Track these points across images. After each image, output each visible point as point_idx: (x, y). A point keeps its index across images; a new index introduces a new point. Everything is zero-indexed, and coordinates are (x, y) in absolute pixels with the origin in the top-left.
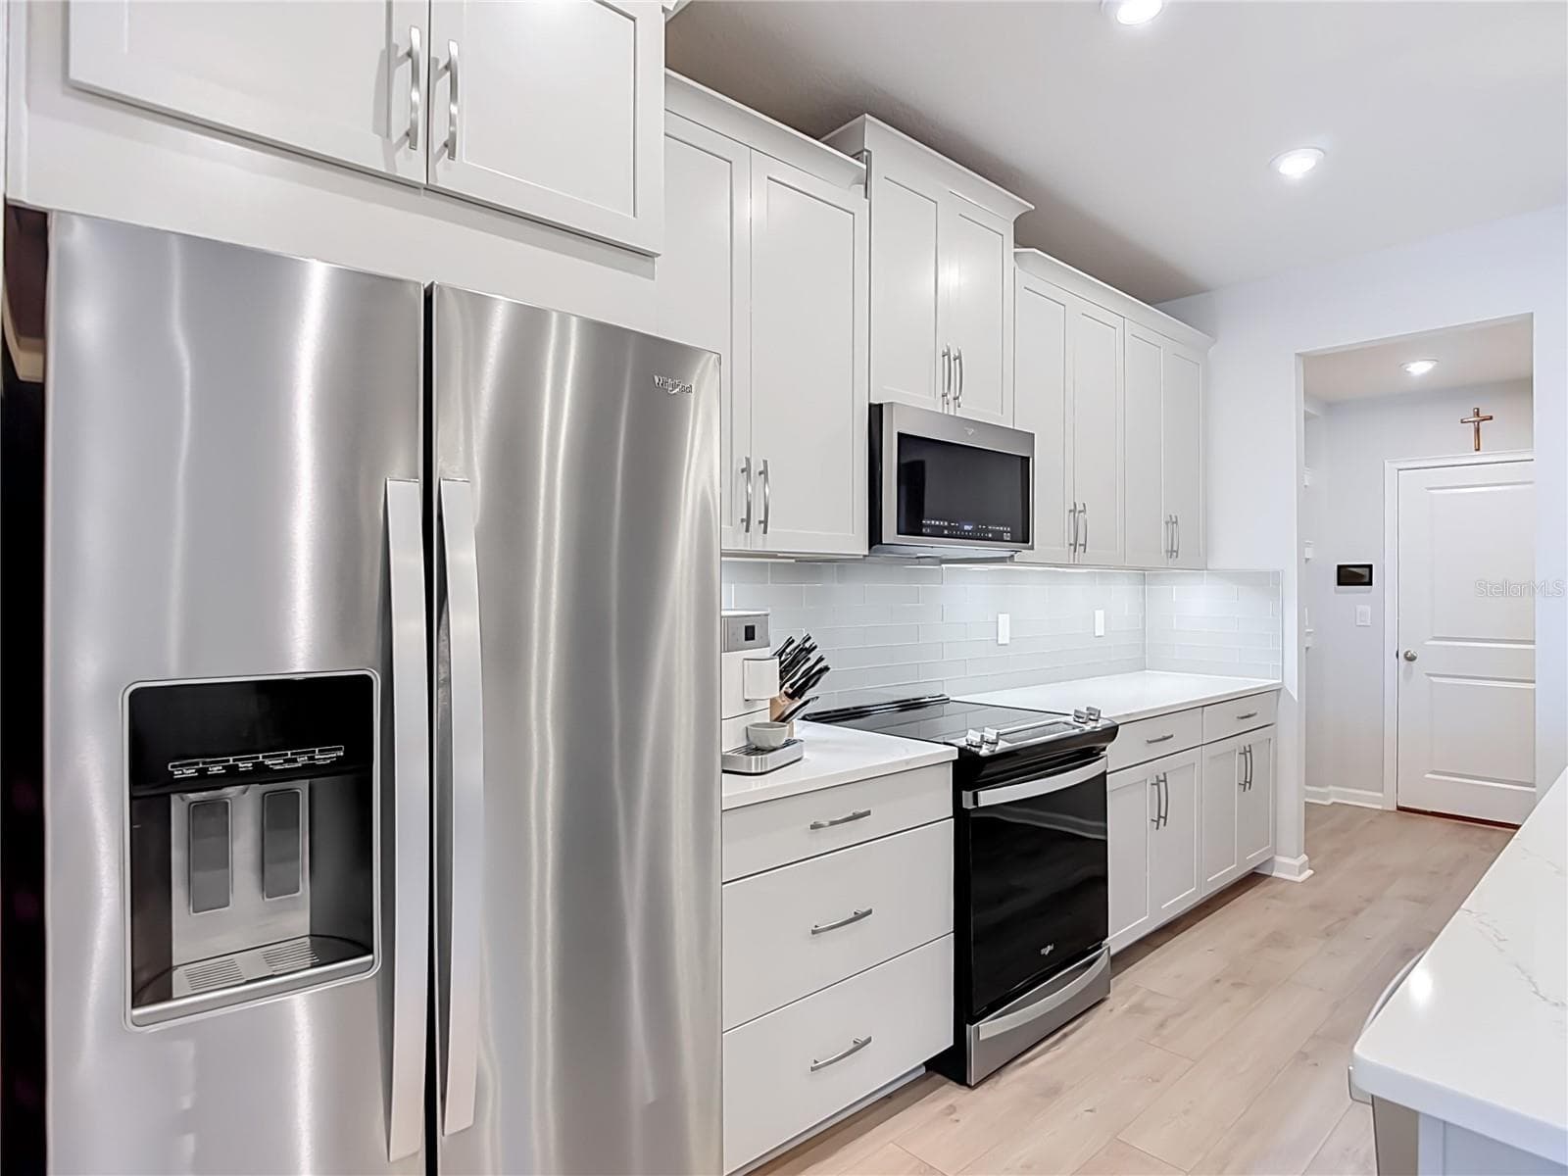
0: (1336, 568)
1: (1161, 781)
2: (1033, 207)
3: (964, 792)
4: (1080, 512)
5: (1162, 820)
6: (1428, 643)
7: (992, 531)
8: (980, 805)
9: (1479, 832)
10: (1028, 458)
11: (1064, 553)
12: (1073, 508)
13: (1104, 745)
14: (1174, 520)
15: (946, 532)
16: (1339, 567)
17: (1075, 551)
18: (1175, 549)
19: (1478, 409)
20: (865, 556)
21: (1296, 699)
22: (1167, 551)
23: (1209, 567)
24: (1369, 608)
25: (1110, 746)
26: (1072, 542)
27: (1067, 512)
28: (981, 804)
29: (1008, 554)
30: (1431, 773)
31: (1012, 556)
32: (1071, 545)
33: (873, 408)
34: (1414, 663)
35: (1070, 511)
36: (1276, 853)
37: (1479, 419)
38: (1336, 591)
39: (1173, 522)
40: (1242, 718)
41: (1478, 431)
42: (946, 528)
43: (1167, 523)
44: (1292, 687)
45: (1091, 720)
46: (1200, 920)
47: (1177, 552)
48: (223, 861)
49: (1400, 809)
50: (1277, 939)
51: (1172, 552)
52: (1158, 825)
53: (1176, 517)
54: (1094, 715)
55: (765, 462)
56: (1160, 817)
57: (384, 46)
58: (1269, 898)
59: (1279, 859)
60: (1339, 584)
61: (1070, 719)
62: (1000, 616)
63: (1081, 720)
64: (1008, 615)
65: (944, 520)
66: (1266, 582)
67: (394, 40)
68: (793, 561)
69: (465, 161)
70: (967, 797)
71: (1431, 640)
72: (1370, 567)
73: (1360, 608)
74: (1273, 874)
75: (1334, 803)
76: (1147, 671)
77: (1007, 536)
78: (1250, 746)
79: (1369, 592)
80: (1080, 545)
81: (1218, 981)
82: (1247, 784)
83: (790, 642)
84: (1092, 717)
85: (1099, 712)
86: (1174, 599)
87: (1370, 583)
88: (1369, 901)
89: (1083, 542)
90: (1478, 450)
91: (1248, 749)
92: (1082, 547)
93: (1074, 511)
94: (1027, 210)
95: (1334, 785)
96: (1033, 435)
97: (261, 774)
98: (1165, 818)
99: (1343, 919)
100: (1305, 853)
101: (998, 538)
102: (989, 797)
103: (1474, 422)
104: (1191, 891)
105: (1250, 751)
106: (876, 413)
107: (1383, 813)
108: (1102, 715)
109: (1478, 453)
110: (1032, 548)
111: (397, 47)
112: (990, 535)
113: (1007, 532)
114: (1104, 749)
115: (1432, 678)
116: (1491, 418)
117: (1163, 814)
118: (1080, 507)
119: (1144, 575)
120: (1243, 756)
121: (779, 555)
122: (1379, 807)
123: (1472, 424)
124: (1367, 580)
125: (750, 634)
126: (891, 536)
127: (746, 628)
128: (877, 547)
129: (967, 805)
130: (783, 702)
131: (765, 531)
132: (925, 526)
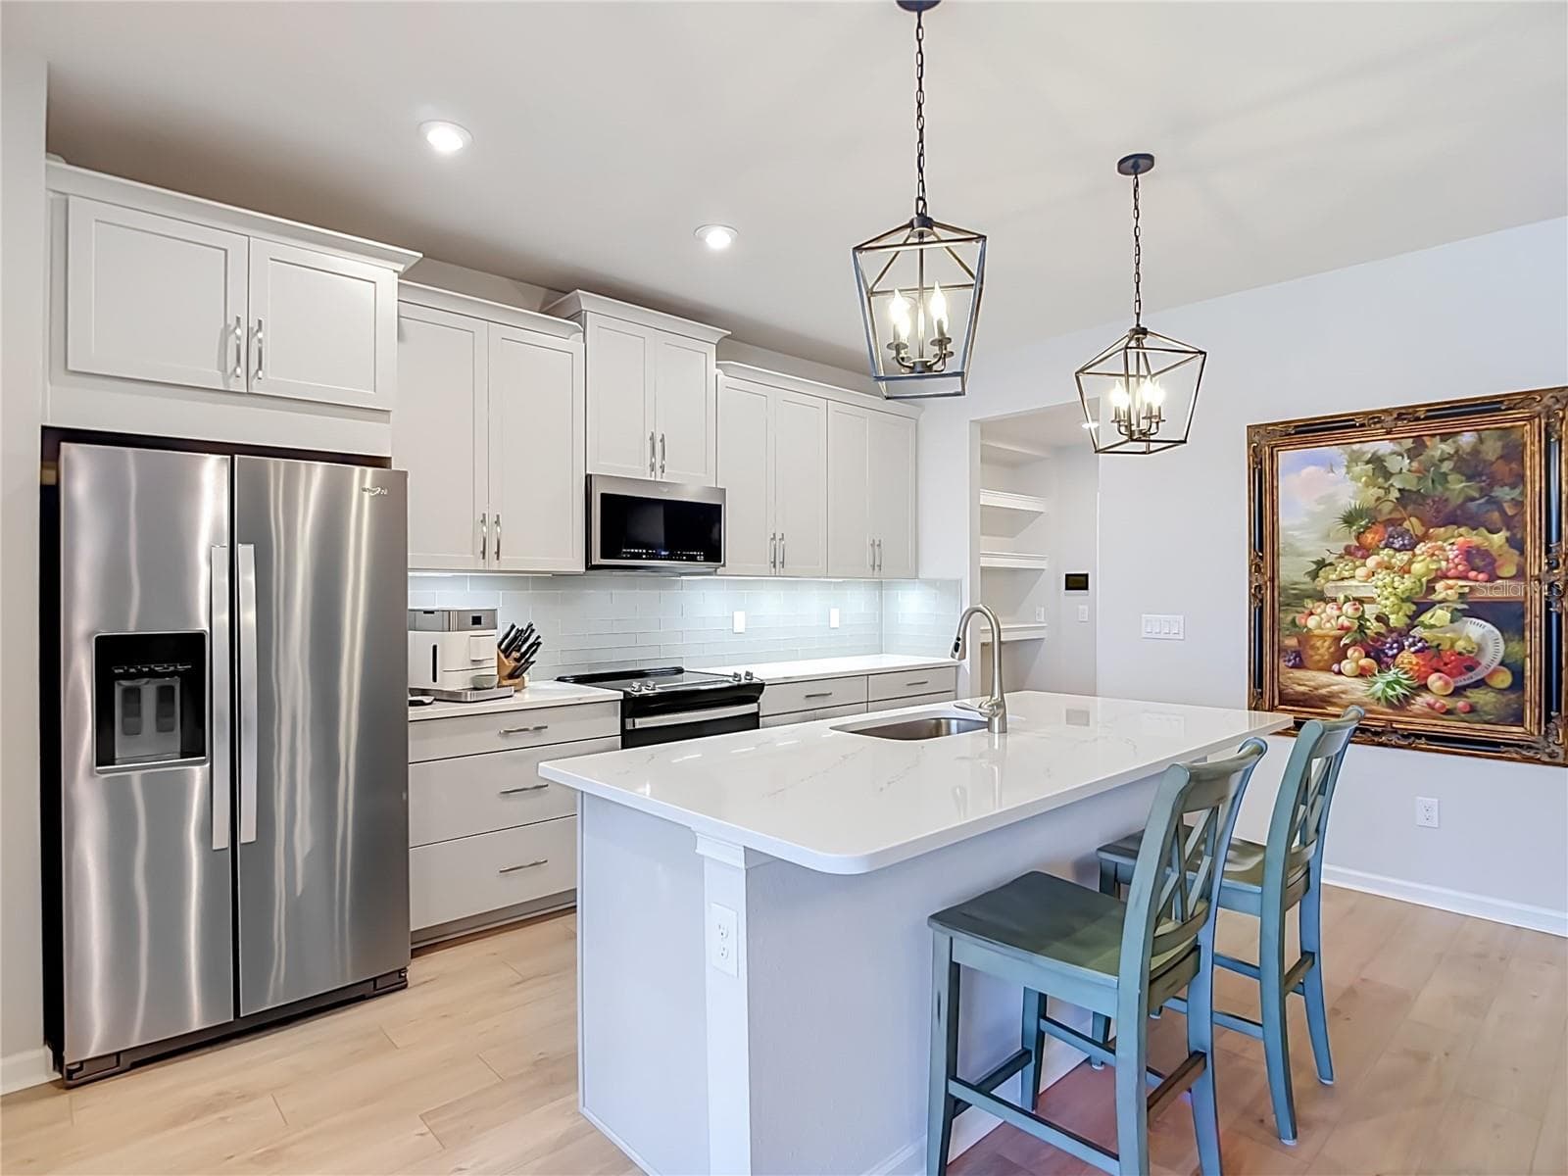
0: (1066, 576)
2: (730, 333)
4: (781, 538)
7: (686, 555)
10: (720, 506)
11: (762, 568)
14: (878, 543)
15: (644, 557)
16: (1069, 576)
17: (774, 566)
18: (880, 564)
20: (583, 572)
22: (872, 566)
23: (920, 577)
24: (1086, 607)
26: (773, 560)
27: (768, 540)
28: (637, 727)
32: (771, 562)
35: (771, 538)
38: (1061, 594)
39: (876, 545)
40: (913, 684)
42: (644, 553)
43: (871, 546)
45: (746, 679)
47: (881, 566)
48: (138, 714)
53: (880, 541)
55: (498, 516)
57: (222, 325)
60: (1064, 589)
61: (731, 679)
62: (735, 612)
63: (737, 679)
64: (744, 613)
65: (642, 549)
66: (952, 588)
67: (229, 322)
69: (270, 377)
70: (629, 721)
73: (1081, 607)
76: (883, 655)
77: (700, 558)
79: (1086, 594)
80: (779, 562)
83: (513, 627)
84: (748, 678)
87: (1085, 588)
89: (781, 560)
92: (780, 565)
93: (774, 539)
94: (727, 336)
96: (726, 489)
97: (153, 674)
101: (692, 559)
106: (588, 478)
108: (755, 677)
110: (724, 565)
111: (230, 326)
112: (686, 557)
113: (700, 555)
118: (779, 536)
119: (880, 583)
124: (1084, 585)
125: (477, 621)
126: (597, 560)
127: (473, 618)
128: (590, 567)
129: (629, 727)
130: (510, 664)
131: (498, 559)
132: (625, 553)
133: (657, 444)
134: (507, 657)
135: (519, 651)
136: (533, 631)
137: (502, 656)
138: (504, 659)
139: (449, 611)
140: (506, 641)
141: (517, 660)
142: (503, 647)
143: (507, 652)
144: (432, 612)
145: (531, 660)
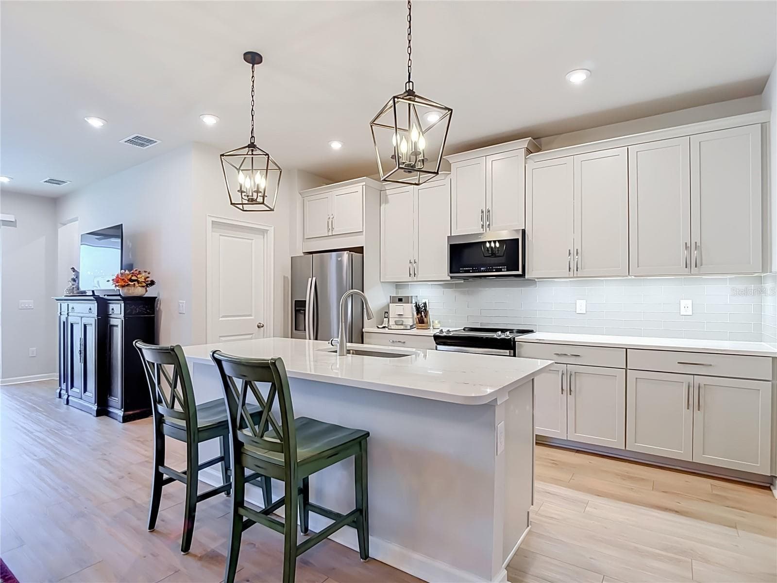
7: (495, 269)
10: (518, 239)
15: (471, 271)
62: (577, 301)
64: (584, 301)
65: (470, 267)
78: (705, 385)
91: (702, 386)
101: (499, 271)
105: (704, 388)
113: (504, 268)
117: (572, 389)
120: (695, 389)
132: (461, 270)
133: (486, 216)
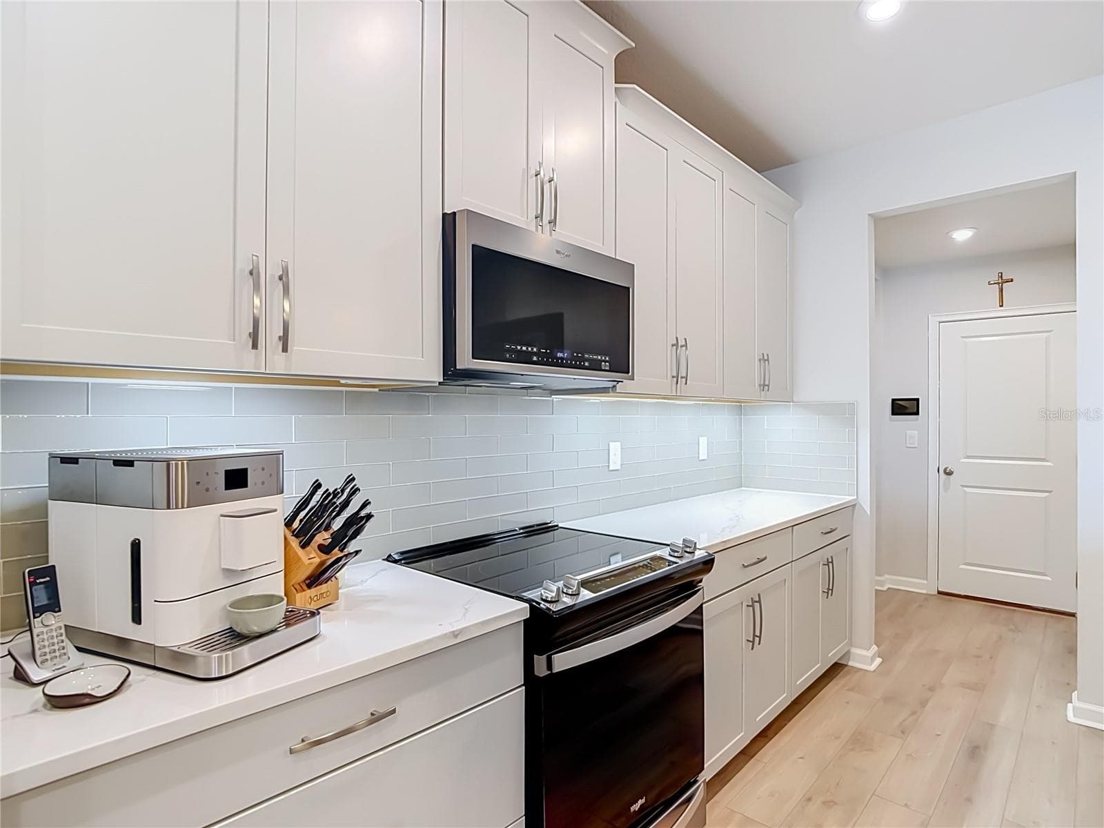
0: (891, 401)
1: (756, 602)
2: (633, 46)
3: (535, 656)
4: (682, 346)
5: (757, 639)
6: (963, 460)
7: (587, 360)
8: (554, 672)
9: (1004, 612)
10: (628, 289)
11: (667, 386)
12: (675, 342)
13: (701, 577)
14: (766, 358)
15: (535, 359)
16: (893, 400)
17: (677, 383)
18: (767, 383)
19: (1001, 273)
20: (440, 383)
21: (869, 513)
22: (760, 385)
23: (795, 400)
24: (916, 433)
25: (706, 578)
26: (675, 375)
27: (669, 347)
28: (556, 669)
29: (610, 384)
30: (964, 564)
31: (614, 386)
32: (673, 377)
33: (447, 217)
34: (952, 477)
35: (673, 345)
36: (851, 646)
37: (1002, 282)
38: (891, 420)
39: (764, 360)
40: (826, 533)
41: (1001, 290)
42: (535, 354)
43: (760, 360)
44: (866, 503)
45: (685, 551)
46: (791, 720)
47: (768, 386)
49: (940, 593)
50: (859, 741)
51: (764, 386)
52: (753, 645)
53: (767, 356)
54: (690, 547)
56: (755, 636)
58: (849, 690)
59: (855, 651)
60: (893, 413)
62: (611, 443)
63: (676, 554)
64: (619, 444)
66: (842, 412)
68: (377, 390)
70: (540, 661)
71: (965, 458)
72: (917, 400)
73: (910, 433)
74: (850, 663)
75: (889, 588)
76: (743, 488)
77: (605, 366)
78: (832, 557)
79: (917, 420)
80: (682, 378)
81: (809, 799)
82: (829, 591)
83: (317, 486)
84: (688, 550)
85: (696, 543)
86: (766, 427)
87: (917, 413)
88: (932, 689)
89: (684, 375)
90: (1002, 306)
91: (830, 560)
92: (684, 380)
93: (676, 345)
94: (629, 47)
95: (889, 574)
96: (633, 265)
98: (760, 637)
99: (914, 713)
100: (875, 644)
101: (596, 367)
102: (565, 660)
103: (998, 283)
104: (784, 696)
105: (832, 562)
106: (449, 222)
107: (928, 597)
108: (698, 546)
109: (1001, 308)
110: (634, 378)
112: (587, 364)
113: (605, 362)
114: (701, 581)
115: (965, 489)
116: (1012, 280)
117: (757, 633)
118: (681, 342)
119: (740, 406)
120: (827, 566)
121: (343, 381)
122: (924, 592)
123: (997, 285)
124: (915, 411)
125: (236, 479)
126: (465, 360)
127: (228, 473)
128: (452, 373)
129: (541, 670)
130: (310, 559)
131: (285, 349)
132: (509, 350)
134: (304, 546)
135: (327, 528)
136: (355, 491)
137: (294, 543)
138: (300, 551)
139: (168, 462)
140: (302, 514)
141: (324, 549)
142: (296, 524)
143: (304, 534)
144: (130, 463)
145: (351, 547)
